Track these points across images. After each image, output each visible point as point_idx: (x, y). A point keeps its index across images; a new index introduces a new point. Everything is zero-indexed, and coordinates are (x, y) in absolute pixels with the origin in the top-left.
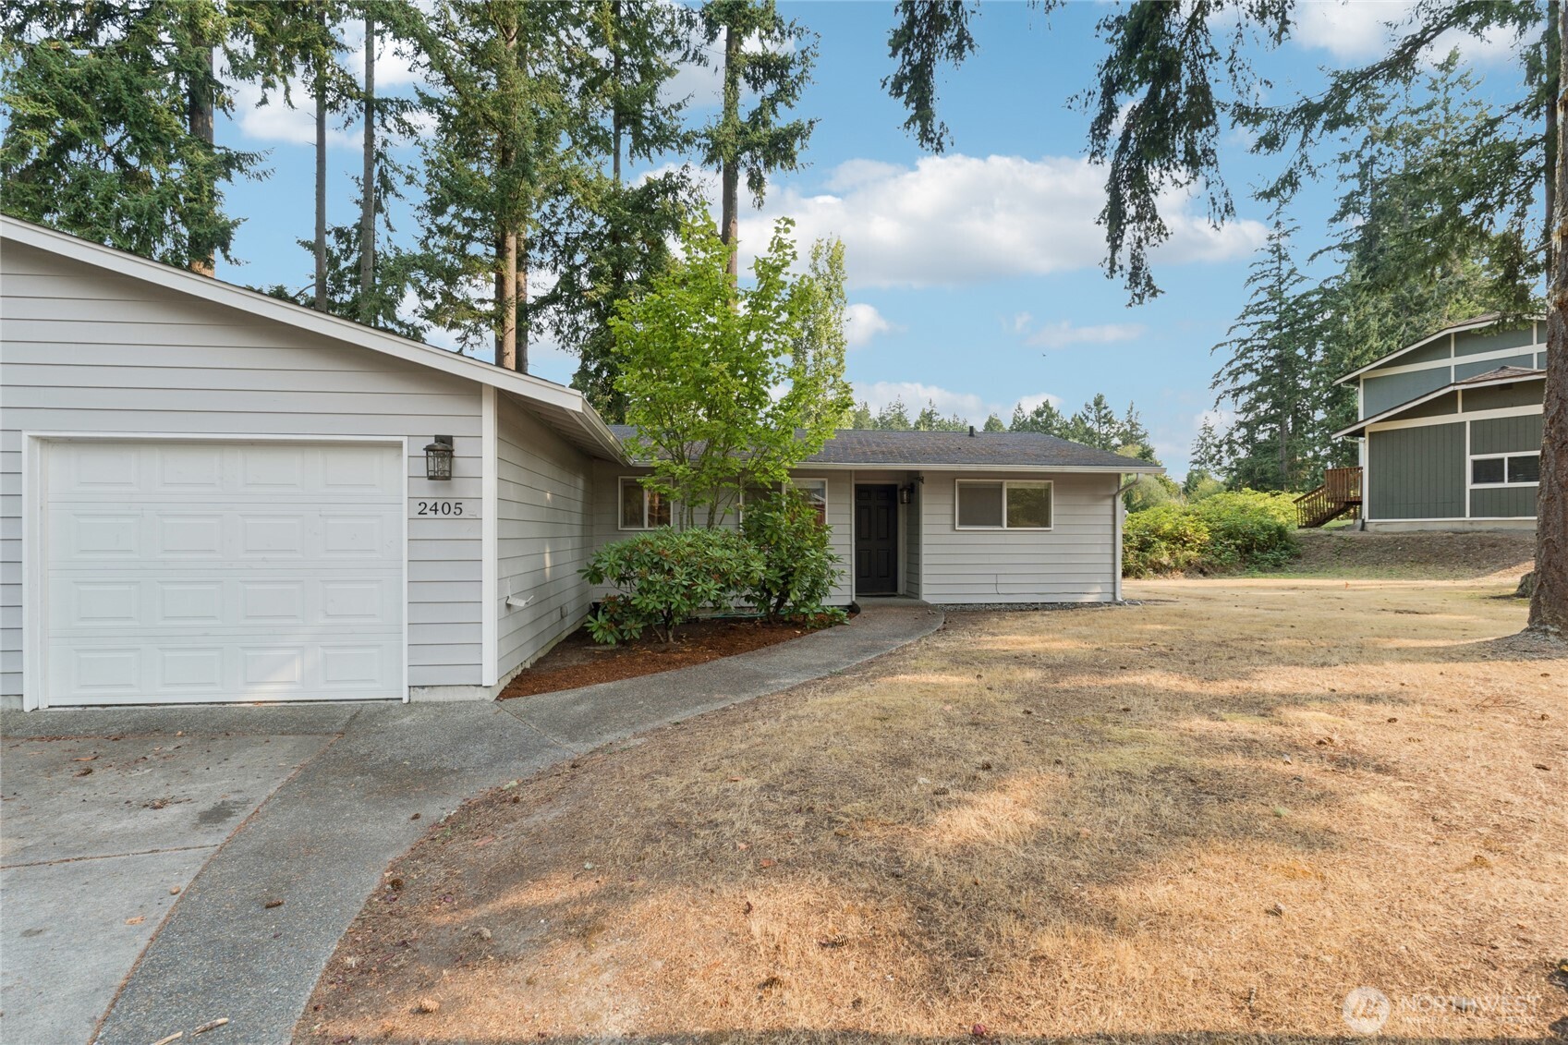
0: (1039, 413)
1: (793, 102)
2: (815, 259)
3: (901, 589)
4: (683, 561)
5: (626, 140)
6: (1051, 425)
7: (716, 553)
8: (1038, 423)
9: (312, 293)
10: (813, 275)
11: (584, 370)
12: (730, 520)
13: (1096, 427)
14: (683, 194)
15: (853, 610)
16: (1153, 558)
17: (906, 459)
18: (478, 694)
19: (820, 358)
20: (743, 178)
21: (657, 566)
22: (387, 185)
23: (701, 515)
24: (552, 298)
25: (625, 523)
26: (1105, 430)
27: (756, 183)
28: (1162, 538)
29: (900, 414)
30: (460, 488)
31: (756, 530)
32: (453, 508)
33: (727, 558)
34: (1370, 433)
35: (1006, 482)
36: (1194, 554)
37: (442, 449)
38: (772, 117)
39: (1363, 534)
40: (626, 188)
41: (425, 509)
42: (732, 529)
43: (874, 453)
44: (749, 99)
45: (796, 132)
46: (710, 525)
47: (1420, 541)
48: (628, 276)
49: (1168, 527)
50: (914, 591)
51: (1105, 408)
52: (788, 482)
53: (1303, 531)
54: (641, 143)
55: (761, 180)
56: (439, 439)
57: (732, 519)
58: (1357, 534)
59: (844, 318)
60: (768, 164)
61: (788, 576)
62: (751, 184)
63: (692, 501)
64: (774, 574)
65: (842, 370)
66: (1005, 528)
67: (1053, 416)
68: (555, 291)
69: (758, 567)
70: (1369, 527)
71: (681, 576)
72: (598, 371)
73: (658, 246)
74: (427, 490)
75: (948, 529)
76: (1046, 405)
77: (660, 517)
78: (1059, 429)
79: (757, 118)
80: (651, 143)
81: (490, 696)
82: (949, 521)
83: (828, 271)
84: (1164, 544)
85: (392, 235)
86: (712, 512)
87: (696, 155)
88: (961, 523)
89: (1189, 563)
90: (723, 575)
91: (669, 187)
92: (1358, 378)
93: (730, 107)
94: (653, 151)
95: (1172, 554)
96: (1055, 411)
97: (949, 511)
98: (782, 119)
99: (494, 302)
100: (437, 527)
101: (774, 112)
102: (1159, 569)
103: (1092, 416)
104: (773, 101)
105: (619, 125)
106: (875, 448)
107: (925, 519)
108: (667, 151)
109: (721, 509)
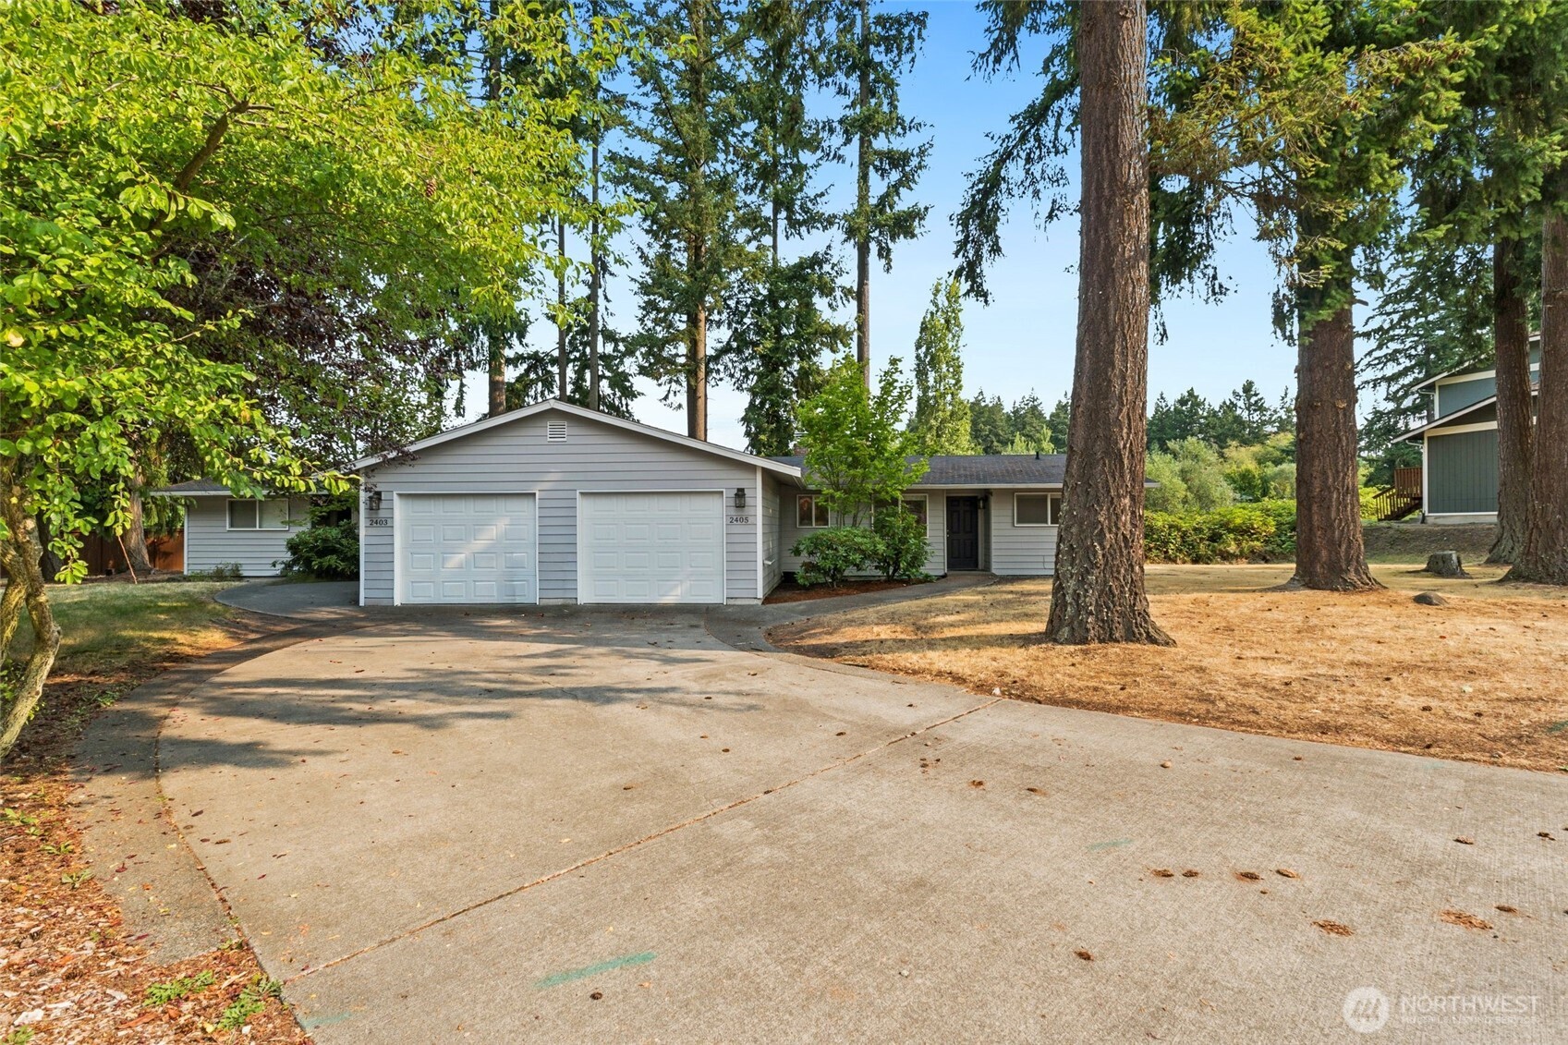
0: (1182, 402)
1: (913, 185)
2: (935, 295)
3: (981, 566)
4: (842, 544)
5: (782, 224)
6: (1197, 413)
7: (858, 540)
8: (1183, 412)
9: (556, 353)
10: (934, 309)
11: (752, 404)
12: (864, 521)
13: (1245, 415)
14: (827, 268)
15: (944, 576)
16: (1222, 547)
17: (979, 481)
18: (755, 602)
19: (940, 379)
20: (873, 247)
21: (830, 547)
22: (605, 268)
23: (849, 520)
24: (726, 349)
25: (801, 524)
26: (1256, 417)
27: (885, 253)
28: (1230, 531)
29: (1034, 408)
30: (747, 511)
31: (881, 527)
32: (744, 520)
33: (865, 543)
34: (1429, 438)
35: (1049, 494)
36: (1258, 544)
37: (740, 494)
38: (896, 198)
39: (1424, 526)
40: (784, 265)
41: (732, 521)
42: (867, 527)
43: (960, 476)
44: (878, 186)
45: (916, 214)
46: (854, 525)
47: (1465, 531)
48: (784, 331)
49: (1238, 521)
50: (987, 567)
51: (1256, 395)
52: (900, 497)
53: (1384, 524)
54: (793, 224)
55: (889, 250)
56: (739, 490)
57: (866, 522)
58: (1418, 526)
59: (960, 344)
60: (893, 239)
61: (898, 553)
62: (880, 255)
63: (843, 512)
64: (891, 553)
65: (960, 388)
67: (1199, 405)
68: (728, 343)
69: (881, 548)
70: (1430, 521)
71: (842, 551)
72: (762, 403)
73: (808, 306)
74: (733, 512)
75: (1009, 526)
76: (1191, 393)
77: (822, 518)
78: (1205, 418)
79: (884, 200)
80: (801, 224)
81: (759, 603)
82: (1009, 519)
83: (946, 304)
84: (1232, 536)
85: (609, 305)
86: (855, 517)
87: (836, 234)
88: (1018, 522)
89: (1252, 552)
90: (863, 552)
91: (816, 261)
92: (1433, 384)
93: (863, 198)
94: (803, 229)
95: (1239, 545)
96: (1201, 398)
97: (1010, 513)
98: (904, 202)
99: (686, 356)
100: (738, 528)
101: (898, 194)
102: (1226, 557)
103: (1241, 404)
104: (895, 189)
105: (776, 212)
106: (962, 472)
107: (993, 519)
108: (814, 231)
109: (860, 514)
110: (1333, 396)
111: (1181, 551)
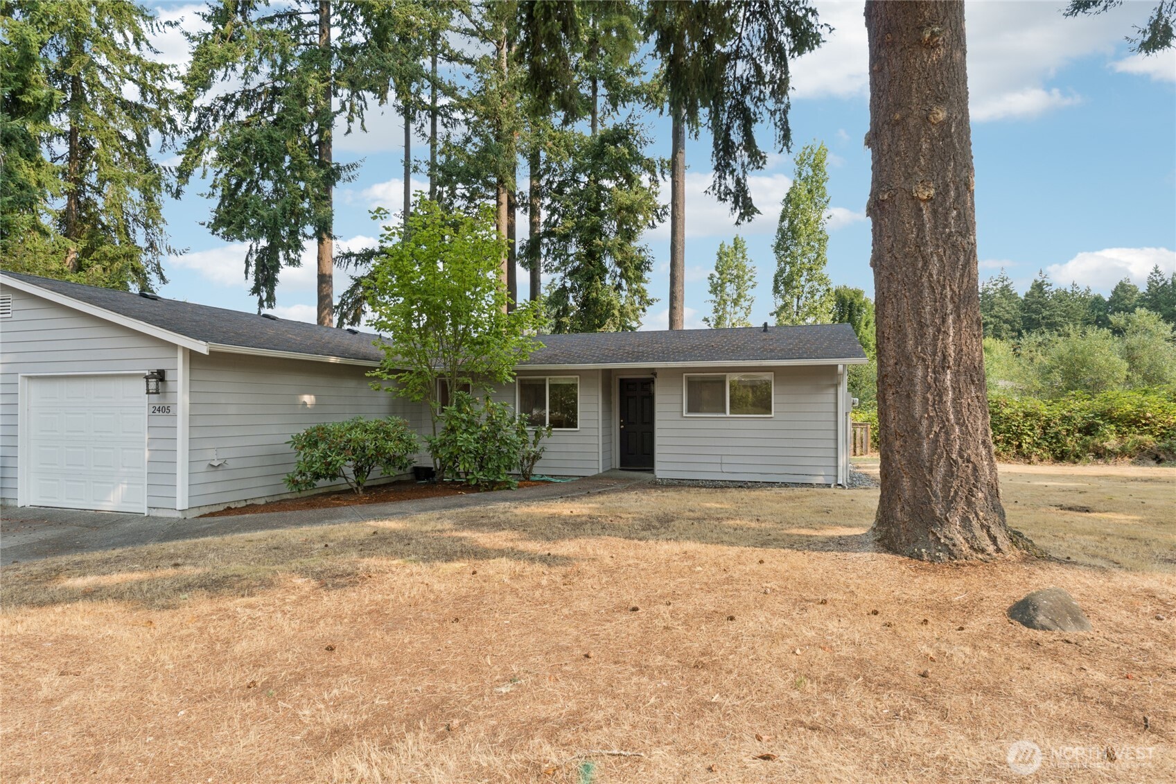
28: (1111, 421)
30: (169, 398)
32: (166, 410)
35: (728, 375)
37: (160, 376)
41: (154, 410)
66: (728, 414)
74: (155, 400)
75: (676, 416)
82: (678, 410)
84: (1113, 427)
88: (689, 411)
95: (1121, 439)
97: (678, 401)
100: (161, 419)
107: (658, 408)
110: (908, 176)
111: (1038, 445)
